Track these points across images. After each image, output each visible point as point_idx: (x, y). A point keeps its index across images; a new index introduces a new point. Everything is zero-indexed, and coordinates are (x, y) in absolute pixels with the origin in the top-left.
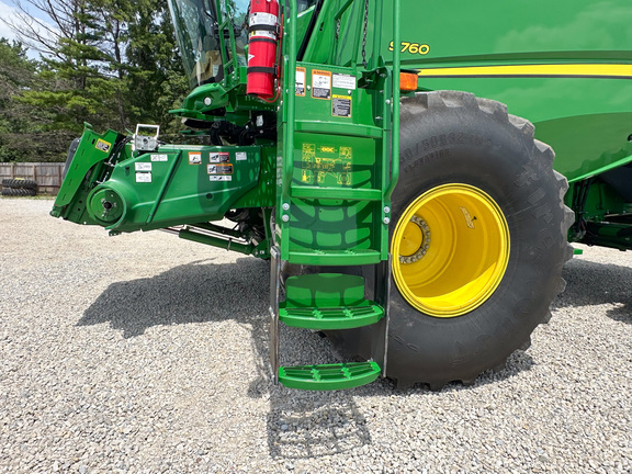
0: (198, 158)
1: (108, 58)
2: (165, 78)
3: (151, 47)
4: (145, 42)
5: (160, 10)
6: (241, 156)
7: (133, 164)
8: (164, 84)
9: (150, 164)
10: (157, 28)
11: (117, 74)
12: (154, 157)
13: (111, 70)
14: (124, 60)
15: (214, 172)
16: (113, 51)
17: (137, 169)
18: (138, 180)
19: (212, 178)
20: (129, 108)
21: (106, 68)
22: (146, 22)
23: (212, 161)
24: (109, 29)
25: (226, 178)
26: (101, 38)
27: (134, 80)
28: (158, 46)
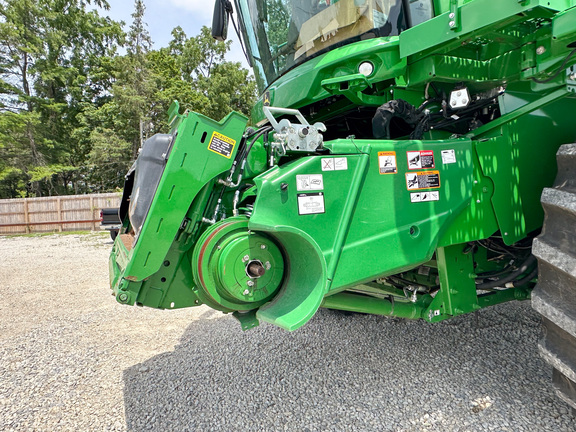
0: (392, 161)
1: (16, 91)
2: (79, 110)
3: (63, 79)
4: (57, 75)
5: (70, 45)
6: (449, 157)
7: (293, 179)
8: (79, 115)
9: (319, 177)
10: (67, 62)
11: (25, 107)
12: (328, 164)
13: (19, 102)
14: (33, 93)
15: (416, 186)
16: (21, 84)
17: (300, 187)
18: (303, 210)
19: (414, 198)
20: (42, 141)
21: (13, 101)
22: (55, 56)
23: (411, 167)
24: (16, 63)
25: (433, 196)
26: (7, 72)
27: (43, 114)
28: (71, 80)
